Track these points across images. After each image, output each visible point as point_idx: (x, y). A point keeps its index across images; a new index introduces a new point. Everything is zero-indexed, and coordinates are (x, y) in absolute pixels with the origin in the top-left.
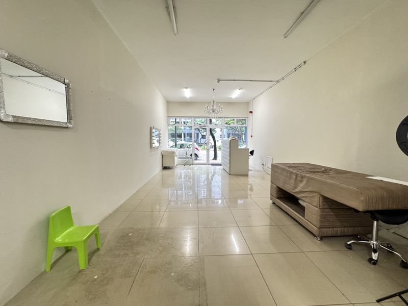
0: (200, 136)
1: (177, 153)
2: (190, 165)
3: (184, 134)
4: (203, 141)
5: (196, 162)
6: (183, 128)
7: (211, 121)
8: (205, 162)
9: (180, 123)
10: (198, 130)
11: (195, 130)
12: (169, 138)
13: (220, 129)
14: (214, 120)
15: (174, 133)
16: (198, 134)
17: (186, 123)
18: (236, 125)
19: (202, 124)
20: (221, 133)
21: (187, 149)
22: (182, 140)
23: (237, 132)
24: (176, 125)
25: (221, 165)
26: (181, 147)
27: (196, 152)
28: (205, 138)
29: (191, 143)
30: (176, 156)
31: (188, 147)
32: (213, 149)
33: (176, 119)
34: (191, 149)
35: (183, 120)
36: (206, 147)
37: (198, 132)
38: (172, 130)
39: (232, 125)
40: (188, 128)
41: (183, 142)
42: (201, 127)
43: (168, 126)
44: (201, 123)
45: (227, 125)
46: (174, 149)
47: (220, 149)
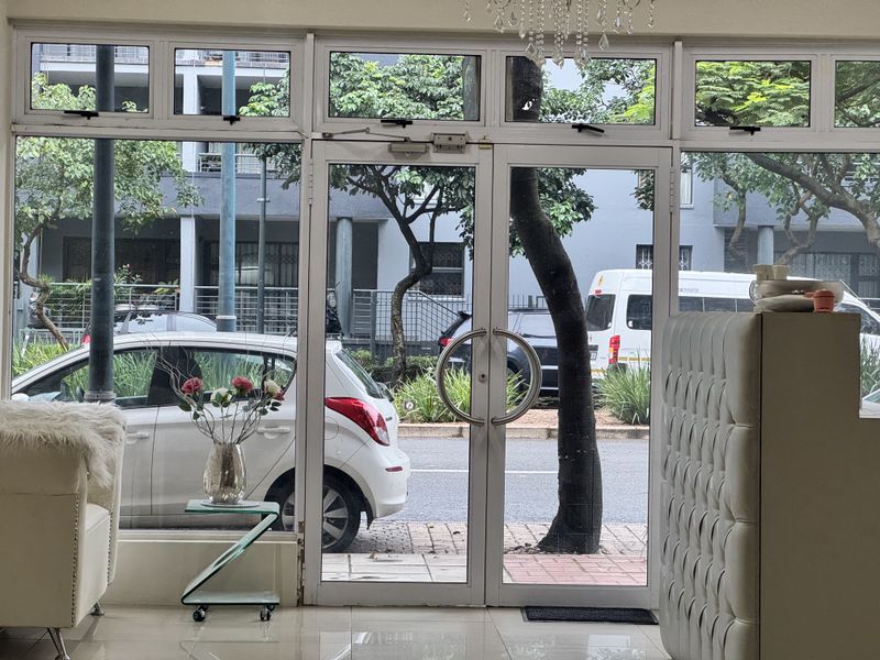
0: (395, 261)
1: (110, 464)
2: (266, 611)
3: (208, 231)
4: (427, 317)
5: (336, 568)
6: (189, 156)
7: (525, 85)
8: (453, 570)
9: (161, 98)
10: (373, 180)
11: (337, 177)
12: (19, 277)
13: (631, 180)
14: (561, 77)
15: (88, 211)
16: (366, 238)
17: (229, 105)
18: (828, 134)
19: (425, 122)
20: (642, 226)
21: (237, 410)
22: (171, 306)
23: (839, 220)
24: (107, 125)
25: (642, 617)
26: (161, 392)
27: (343, 446)
28: (454, 285)
29: (286, 343)
30: (102, 497)
31: (243, 391)
32: (550, 418)
33: (105, 58)
34: (288, 409)
35: (193, 67)
36: (460, 387)
37: (366, 204)
38: (62, 182)
39: (778, 133)
40: (249, 163)
41: (191, 329)
42: (403, 148)
43: (16, 132)
44: (403, 106)
45: (719, 137)
46: (82, 415)
47: (635, 415)
